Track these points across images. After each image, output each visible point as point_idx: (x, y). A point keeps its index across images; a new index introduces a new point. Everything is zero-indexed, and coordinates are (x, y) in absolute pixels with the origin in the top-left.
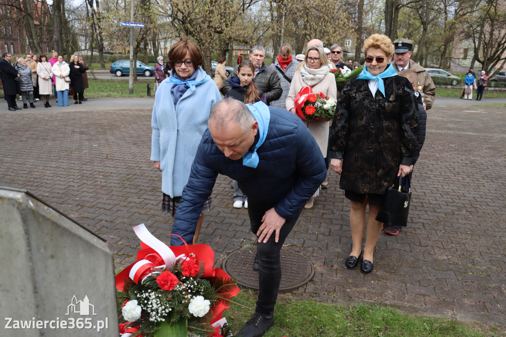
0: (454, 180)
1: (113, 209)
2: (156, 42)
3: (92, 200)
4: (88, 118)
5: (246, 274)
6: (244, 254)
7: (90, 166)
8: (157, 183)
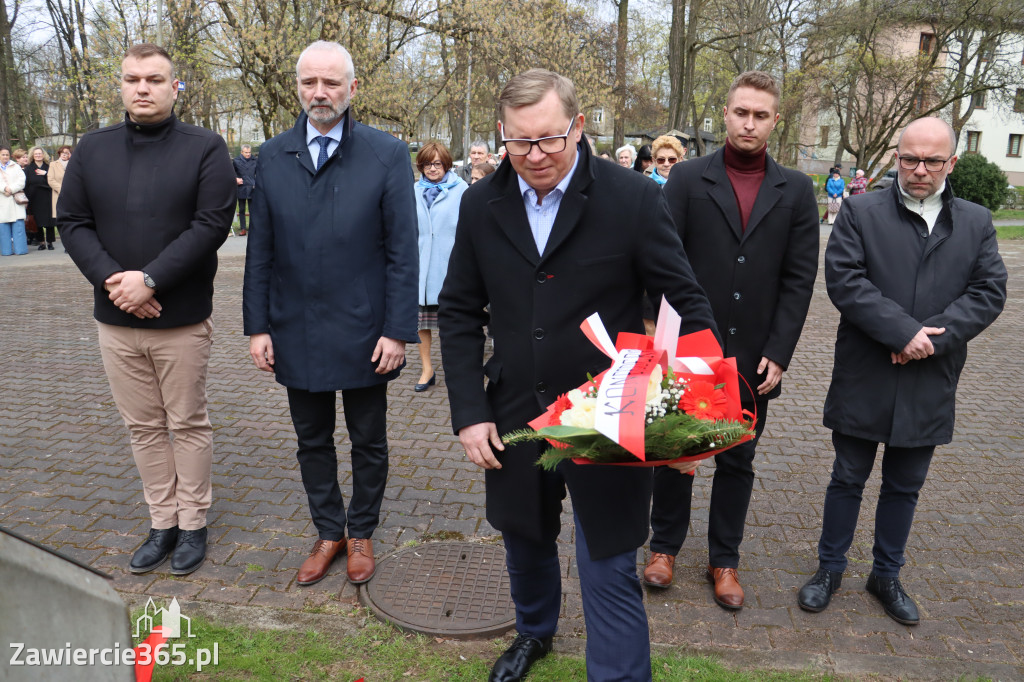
0: (816, 387)
1: (126, 475)
2: (211, 119)
3: (79, 458)
4: (69, 280)
5: (410, 603)
6: (403, 560)
7: (74, 384)
8: (218, 415)
